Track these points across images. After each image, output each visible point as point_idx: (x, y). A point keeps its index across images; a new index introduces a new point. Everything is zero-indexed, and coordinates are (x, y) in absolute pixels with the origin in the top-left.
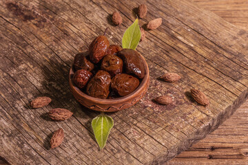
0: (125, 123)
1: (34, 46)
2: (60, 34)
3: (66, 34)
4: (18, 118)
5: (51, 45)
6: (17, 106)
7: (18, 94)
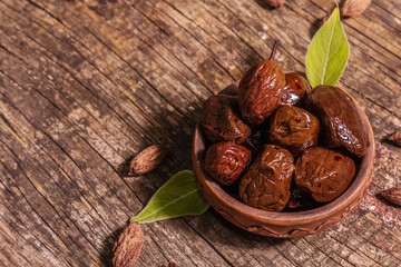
0: (323, 255)
1: (98, 62)
2: (151, 31)
3: (164, 30)
4: (80, 247)
5: (135, 59)
6: (74, 216)
7: (74, 184)
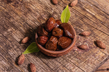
1: (14, 18)
4: (11, 60)
5: (23, 17)
6: (9, 53)
7: (9, 46)
